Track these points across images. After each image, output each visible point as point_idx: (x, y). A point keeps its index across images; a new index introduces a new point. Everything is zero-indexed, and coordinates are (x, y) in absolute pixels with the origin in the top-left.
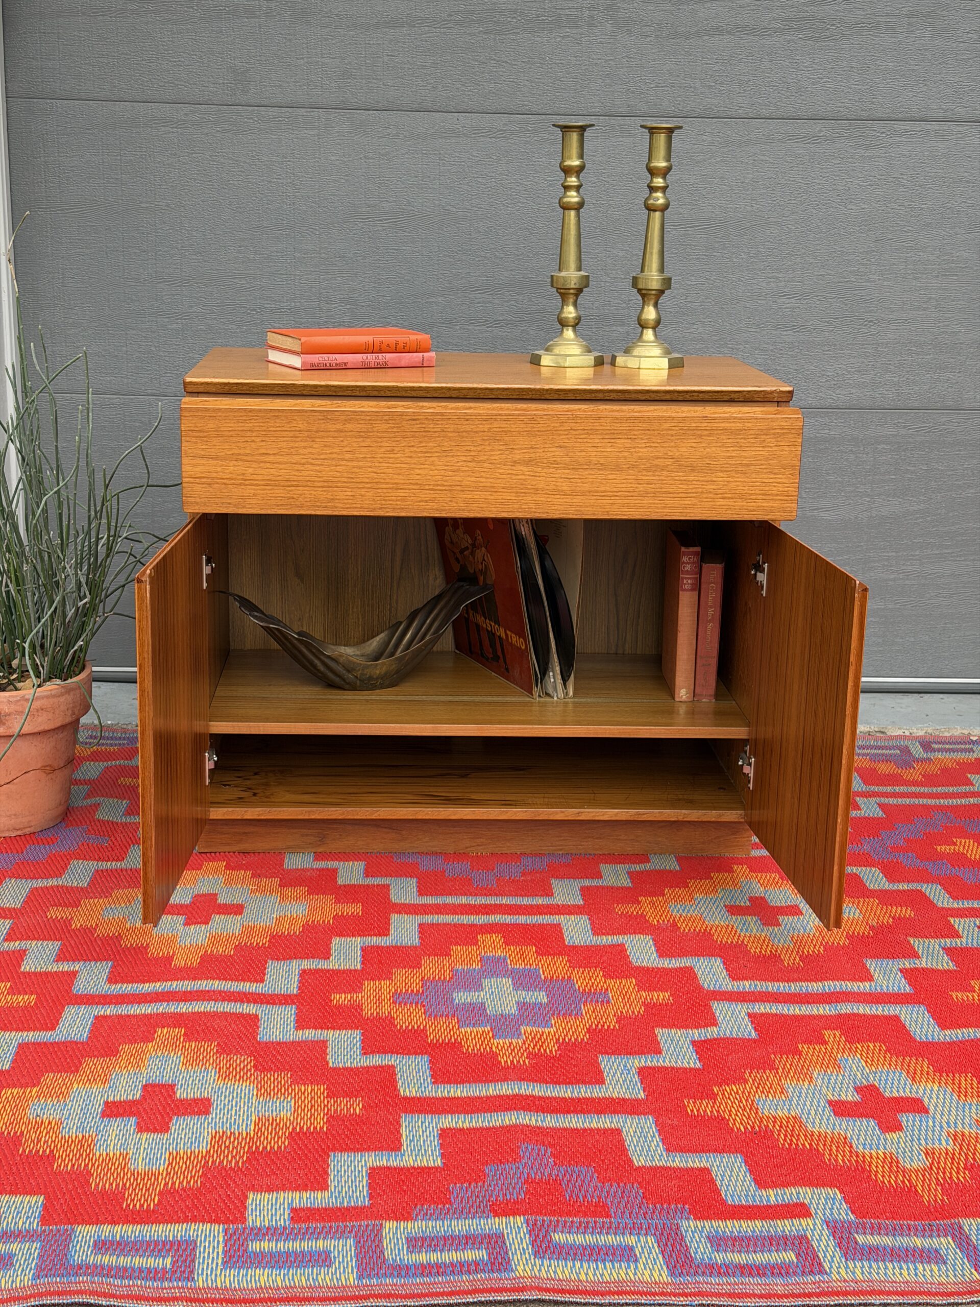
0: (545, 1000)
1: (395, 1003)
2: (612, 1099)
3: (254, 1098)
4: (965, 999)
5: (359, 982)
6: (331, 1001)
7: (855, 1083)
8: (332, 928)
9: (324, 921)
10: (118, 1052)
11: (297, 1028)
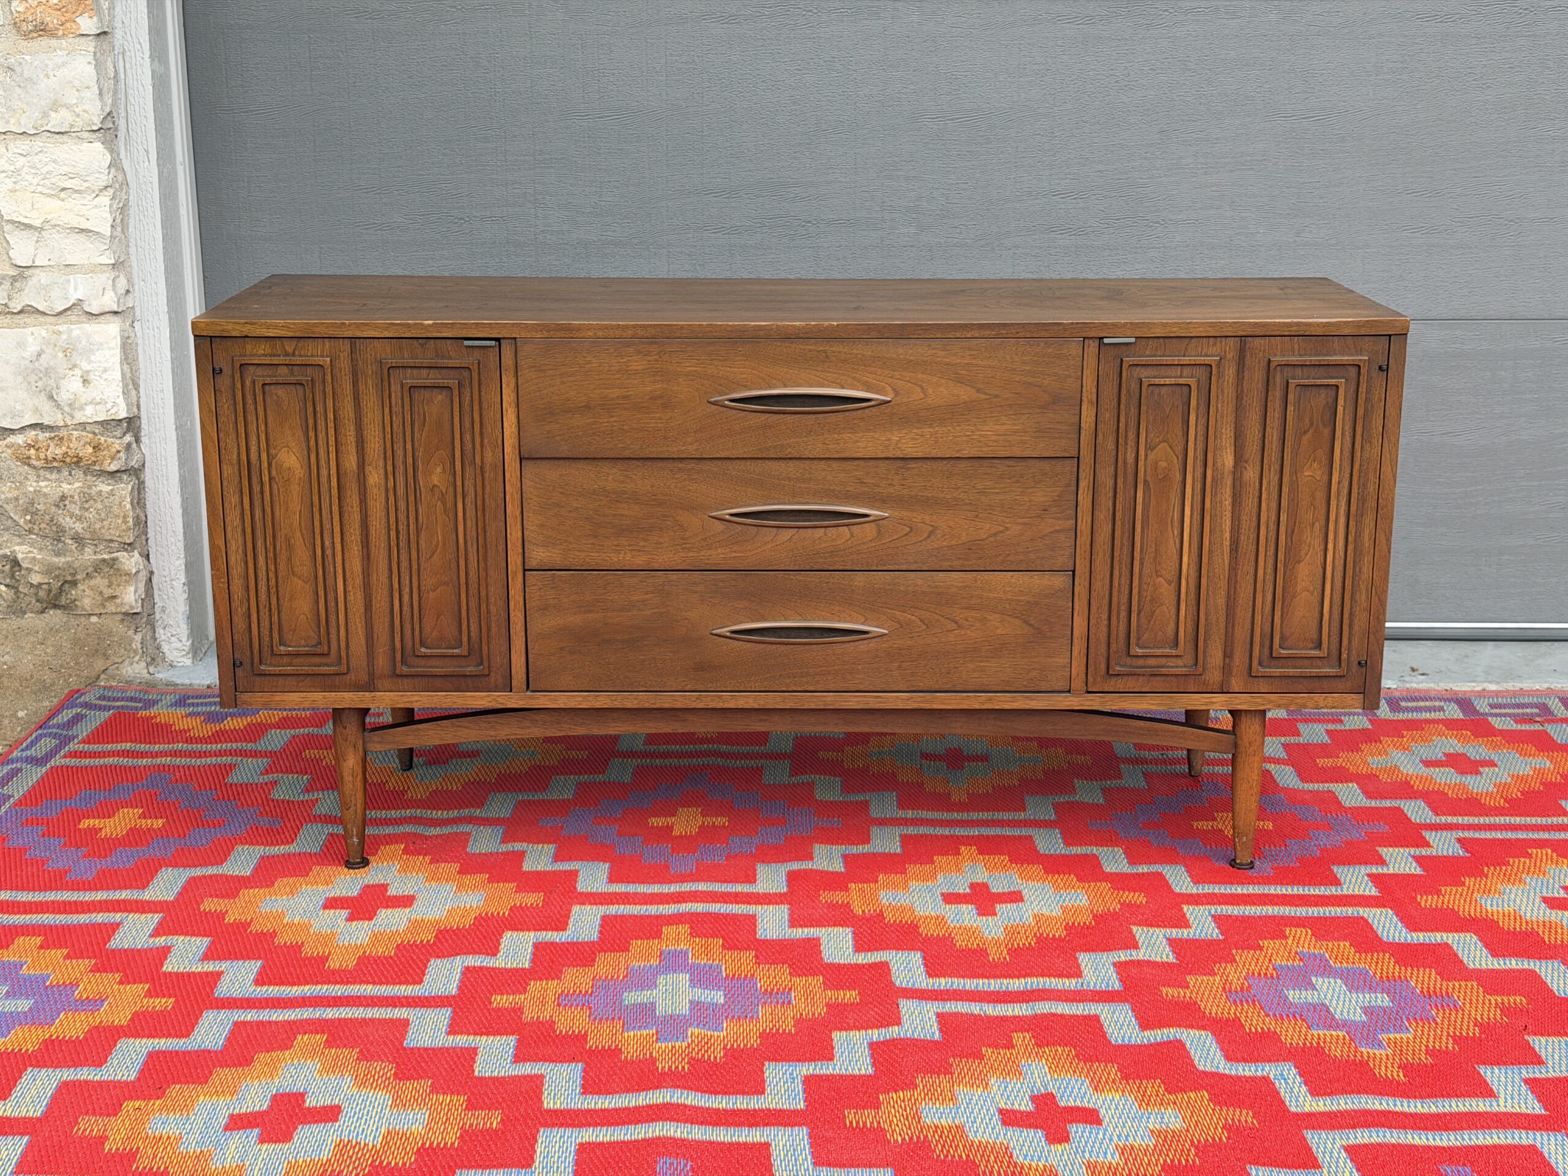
0: (722, 1001)
1: (559, 1005)
2: (769, 1110)
3: (388, 1108)
4: (1176, 994)
5: (525, 981)
6: (490, 1003)
7: (1032, 1091)
8: (507, 919)
9: (498, 914)
10: (252, 1061)
11: (449, 1033)
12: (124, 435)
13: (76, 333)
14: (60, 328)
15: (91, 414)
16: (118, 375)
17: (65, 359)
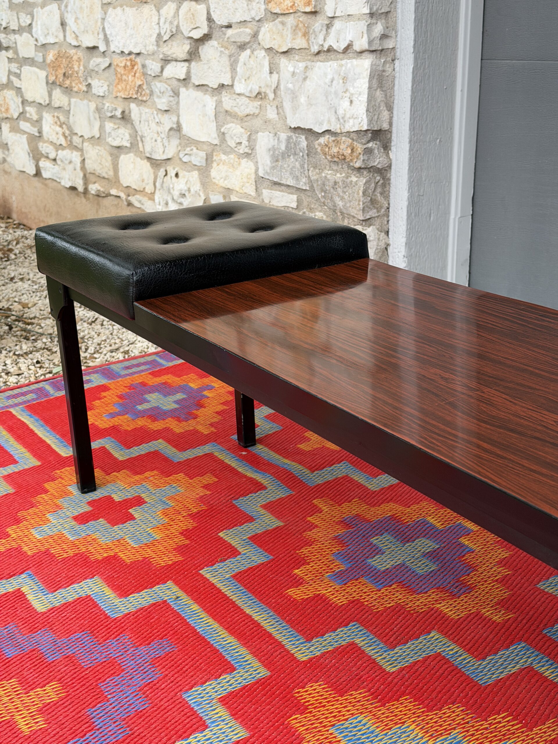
12: (368, 142)
13: (349, 65)
14: (343, 62)
15: (352, 126)
16: (364, 98)
17: (343, 85)
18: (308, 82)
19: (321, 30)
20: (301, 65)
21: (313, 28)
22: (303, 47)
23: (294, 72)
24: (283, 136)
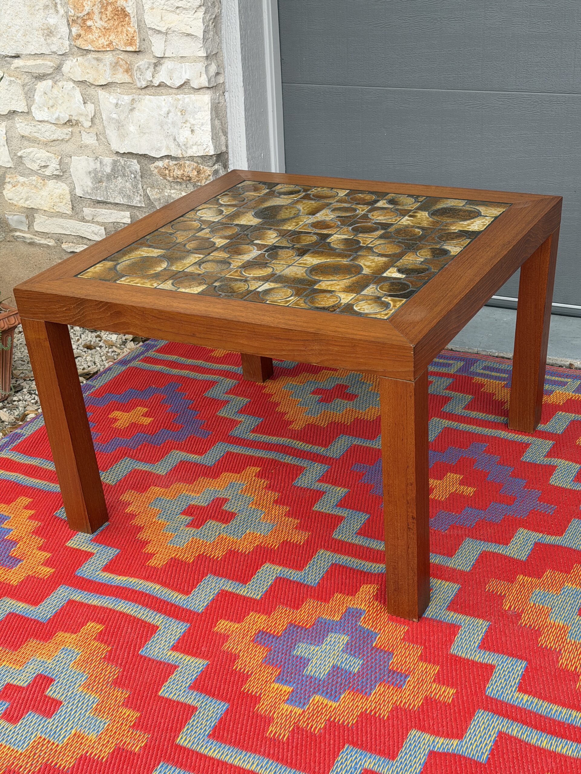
0: (356, 670)
5: (247, 612)
6: (215, 626)
8: (273, 553)
9: (272, 545)
10: (52, 637)
12: (215, 164)
13: (187, 100)
14: (179, 97)
15: (196, 151)
16: (208, 128)
17: (182, 116)
18: (136, 113)
19: (148, 67)
20: (127, 98)
21: (137, 65)
22: (126, 81)
23: (117, 104)
24: (108, 160)
